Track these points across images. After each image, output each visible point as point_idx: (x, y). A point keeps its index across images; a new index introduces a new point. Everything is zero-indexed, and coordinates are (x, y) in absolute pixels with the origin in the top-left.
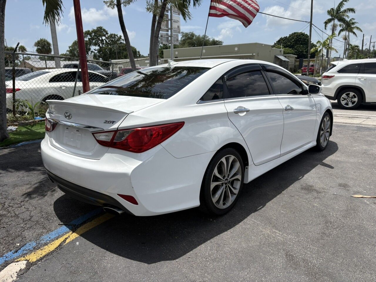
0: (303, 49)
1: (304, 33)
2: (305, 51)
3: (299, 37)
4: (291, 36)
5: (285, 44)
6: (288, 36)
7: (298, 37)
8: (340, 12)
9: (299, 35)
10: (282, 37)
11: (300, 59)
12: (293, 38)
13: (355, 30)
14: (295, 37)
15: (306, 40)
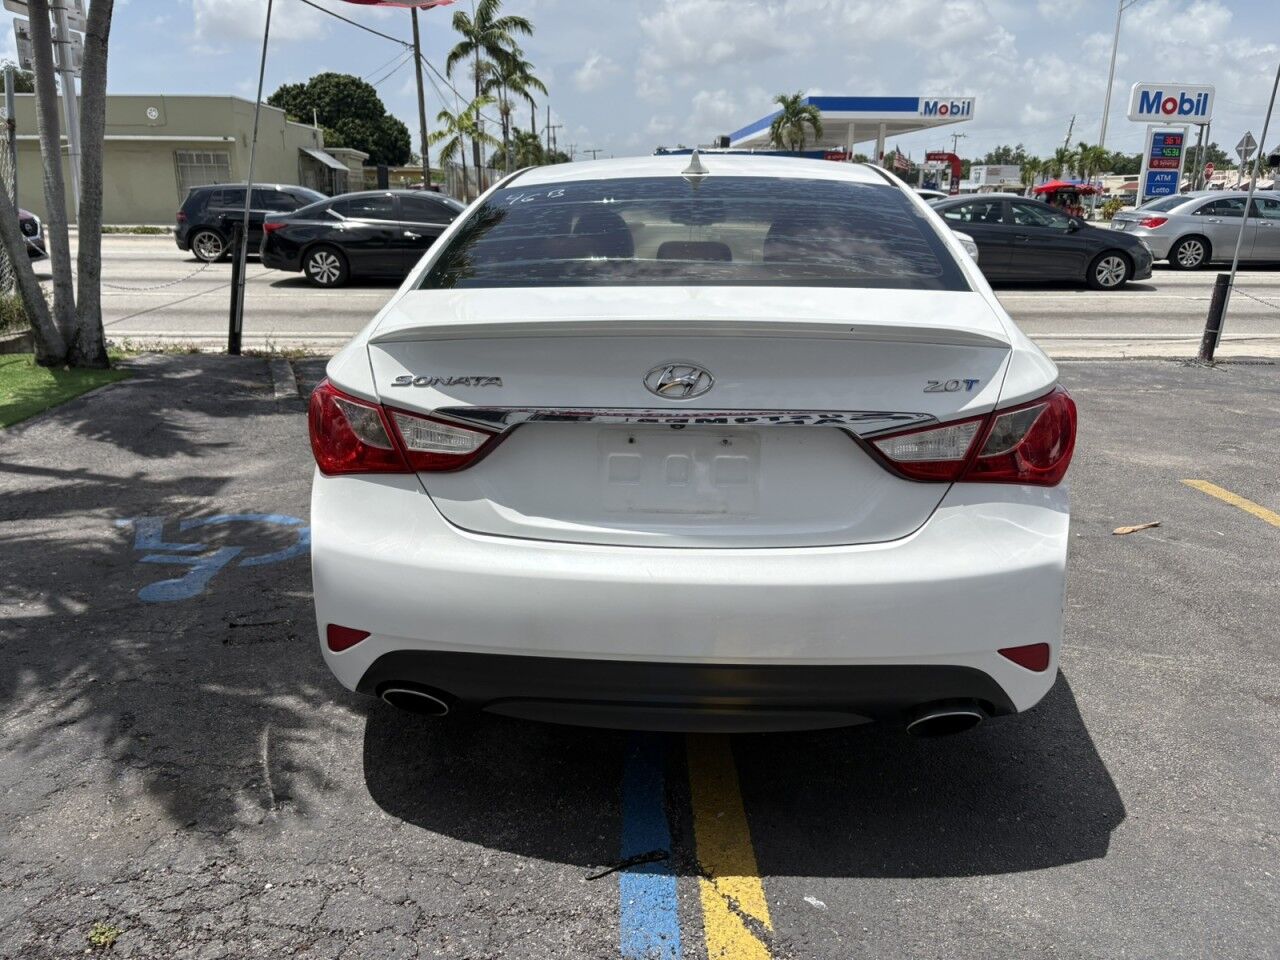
0: (364, 133)
1: (360, 79)
2: (371, 139)
3: (346, 93)
4: (316, 84)
5: (301, 110)
6: (307, 83)
7: (342, 92)
8: (492, 27)
9: (345, 85)
10: (285, 86)
11: (380, 165)
12: (326, 93)
13: (530, 89)
14: (333, 91)
15: (368, 102)
